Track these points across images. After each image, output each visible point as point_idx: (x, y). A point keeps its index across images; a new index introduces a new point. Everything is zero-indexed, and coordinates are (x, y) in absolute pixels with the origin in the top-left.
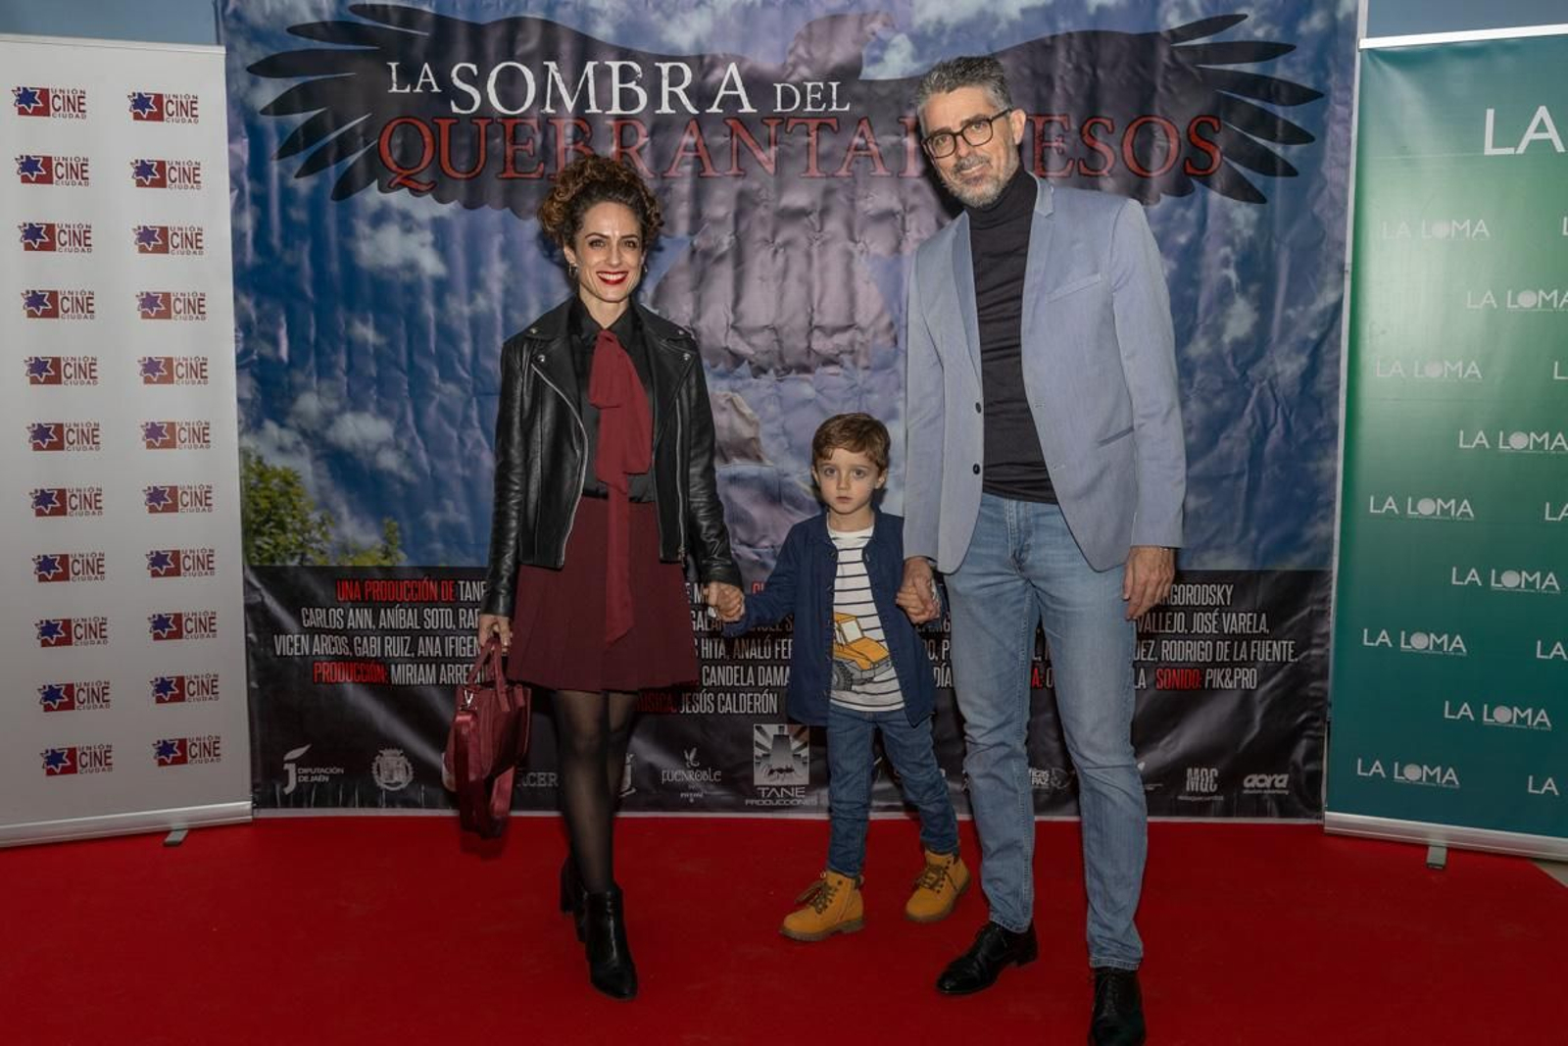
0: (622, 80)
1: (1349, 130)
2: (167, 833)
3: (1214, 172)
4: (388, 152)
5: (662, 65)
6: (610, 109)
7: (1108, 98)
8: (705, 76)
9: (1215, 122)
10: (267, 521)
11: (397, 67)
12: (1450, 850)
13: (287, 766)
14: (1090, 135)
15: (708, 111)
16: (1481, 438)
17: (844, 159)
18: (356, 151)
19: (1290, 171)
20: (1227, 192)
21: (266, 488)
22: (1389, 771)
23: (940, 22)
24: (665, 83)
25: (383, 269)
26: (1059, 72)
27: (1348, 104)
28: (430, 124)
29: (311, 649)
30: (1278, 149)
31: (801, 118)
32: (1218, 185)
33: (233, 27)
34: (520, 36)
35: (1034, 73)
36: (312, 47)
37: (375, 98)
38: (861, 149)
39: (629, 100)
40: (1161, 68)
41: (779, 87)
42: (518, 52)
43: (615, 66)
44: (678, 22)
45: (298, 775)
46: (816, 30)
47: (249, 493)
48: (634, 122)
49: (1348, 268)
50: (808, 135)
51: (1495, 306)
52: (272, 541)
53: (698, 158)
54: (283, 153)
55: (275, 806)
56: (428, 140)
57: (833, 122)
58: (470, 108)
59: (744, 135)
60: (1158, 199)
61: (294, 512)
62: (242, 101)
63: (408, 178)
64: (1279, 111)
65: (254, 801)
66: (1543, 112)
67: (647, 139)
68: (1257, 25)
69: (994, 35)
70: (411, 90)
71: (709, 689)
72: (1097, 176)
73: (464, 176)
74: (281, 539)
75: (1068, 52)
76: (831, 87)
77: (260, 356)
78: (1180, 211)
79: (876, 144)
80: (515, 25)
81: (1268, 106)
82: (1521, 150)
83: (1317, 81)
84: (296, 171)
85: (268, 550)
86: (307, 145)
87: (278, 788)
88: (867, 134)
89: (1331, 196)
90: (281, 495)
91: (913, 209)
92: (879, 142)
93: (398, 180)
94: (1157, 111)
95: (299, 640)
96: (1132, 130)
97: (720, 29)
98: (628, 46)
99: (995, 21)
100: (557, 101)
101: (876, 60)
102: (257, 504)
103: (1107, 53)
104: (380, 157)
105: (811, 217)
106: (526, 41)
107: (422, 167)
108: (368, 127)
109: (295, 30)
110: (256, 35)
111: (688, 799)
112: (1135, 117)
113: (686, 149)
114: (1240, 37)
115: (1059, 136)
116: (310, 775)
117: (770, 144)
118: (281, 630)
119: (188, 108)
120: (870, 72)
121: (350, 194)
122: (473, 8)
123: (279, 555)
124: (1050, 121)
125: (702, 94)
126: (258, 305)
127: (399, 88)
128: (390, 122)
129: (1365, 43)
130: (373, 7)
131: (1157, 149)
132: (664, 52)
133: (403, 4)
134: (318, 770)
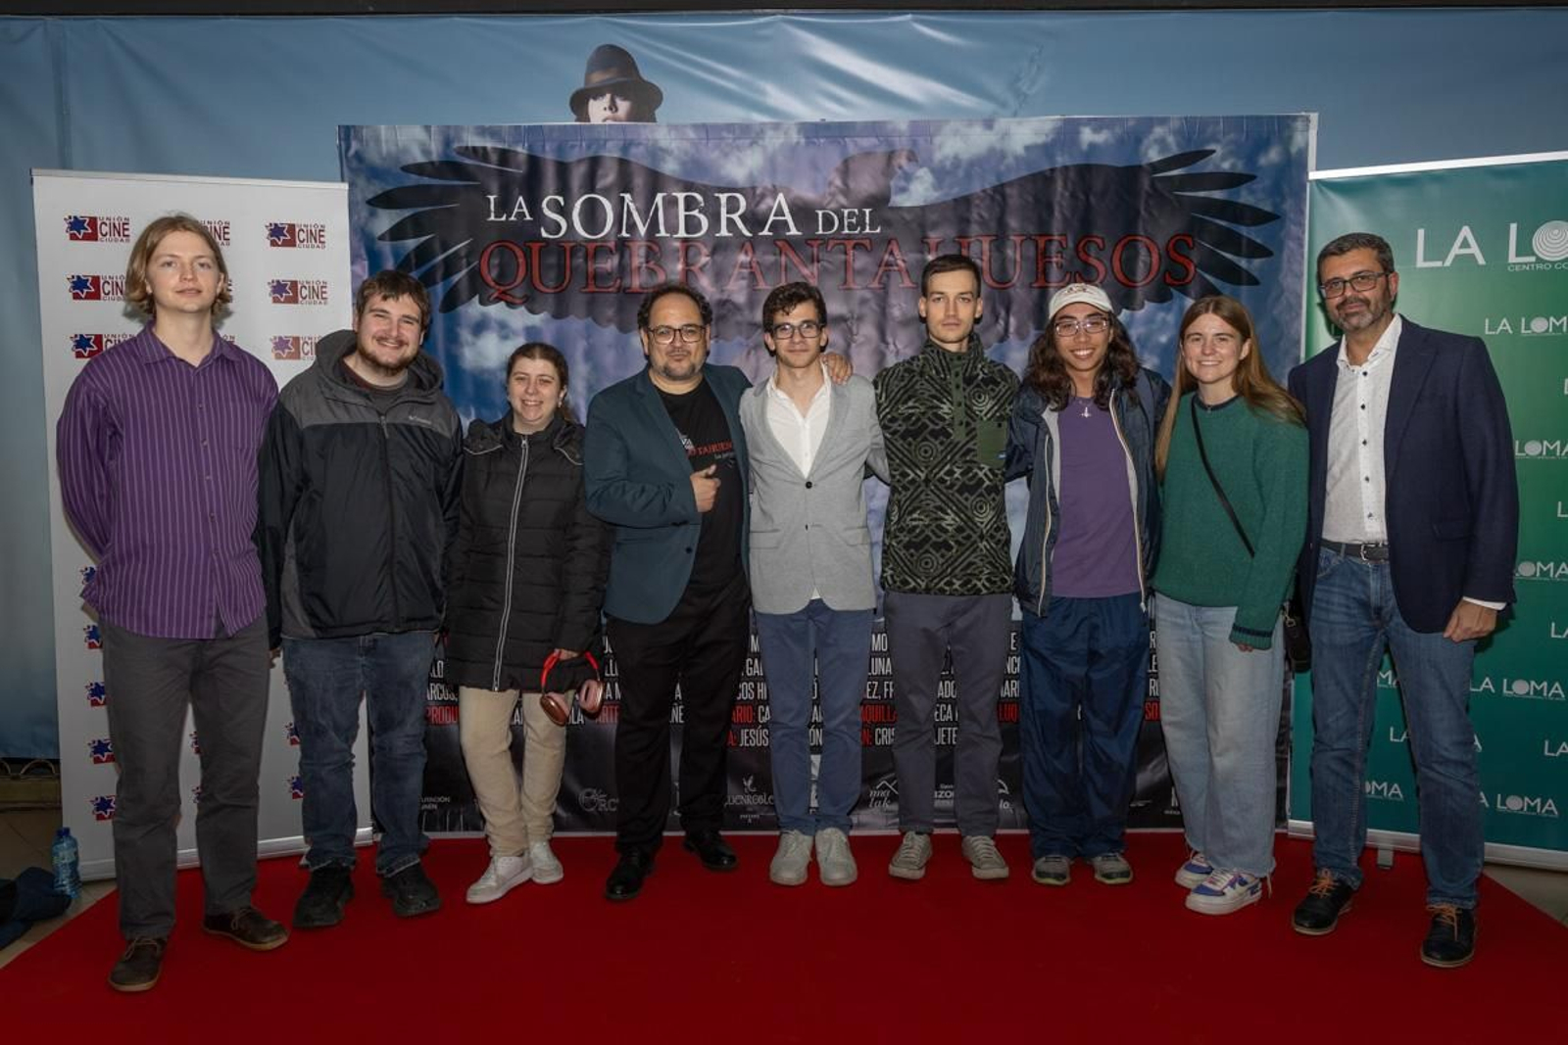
0: (688, 208)
1: (1301, 246)
3: (1187, 283)
4: (487, 271)
5: (721, 196)
6: (677, 233)
7: (1099, 220)
8: (758, 204)
11: (495, 199)
12: (1396, 853)
14: (1084, 251)
15: (761, 234)
17: (877, 274)
18: (460, 271)
19: (1253, 281)
23: (956, 159)
24: (723, 210)
25: (483, 371)
26: (1058, 198)
27: (1301, 225)
28: (523, 247)
30: (1243, 263)
31: (839, 239)
32: (1193, 293)
33: (355, 165)
34: (600, 172)
35: (1037, 200)
36: (421, 183)
37: (475, 227)
38: (891, 265)
39: (692, 225)
40: (1143, 196)
41: (820, 213)
42: (600, 184)
43: (681, 196)
44: (734, 159)
46: (851, 165)
48: (699, 244)
50: (846, 253)
53: (752, 274)
56: (521, 260)
57: (867, 242)
58: (557, 234)
59: (791, 254)
60: (1142, 306)
62: (363, 229)
63: (504, 292)
64: (1244, 231)
66: (1466, 231)
67: (708, 259)
68: (1224, 158)
69: (1002, 168)
70: (507, 218)
71: (764, 726)
73: (552, 291)
75: (1065, 183)
76: (864, 213)
78: (1161, 315)
79: (904, 261)
80: (596, 162)
81: (1233, 226)
82: (1448, 263)
83: (1276, 205)
86: (418, 266)
88: (896, 252)
89: (1288, 301)
92: (906, 259)
93: (495, 295)
94: (1141, 231)
96: (1119, 247)
97: (771, 164)
98: (691, 180)
99: (1003, 155)
100: (632, 227)
101: (903, 190)
103: (1098, 184)
104: (481, 275)
105: (849, 323)
106: (606, 176)
107: (516, 284)
108: (471, 252)
109: (407, 169)
110: (374, 173)
111: (746, 820)
112: (1122, 236)
113: (742, 266)
114: (1210, 169)
115: (1058, 252)
117: (813, 261)
119: (317, 236)
120: (899, 200)
121: (455, 307)
122: (559, 149)
124: (1051, 241)
125: (754, 220)
127: (496, 217)
128: (489, 246)
129: (1314, 175)
130: (474, 149)
131: (1141, 265)
132: (722, 185)
133: (500, 146)
134: (427, 799)
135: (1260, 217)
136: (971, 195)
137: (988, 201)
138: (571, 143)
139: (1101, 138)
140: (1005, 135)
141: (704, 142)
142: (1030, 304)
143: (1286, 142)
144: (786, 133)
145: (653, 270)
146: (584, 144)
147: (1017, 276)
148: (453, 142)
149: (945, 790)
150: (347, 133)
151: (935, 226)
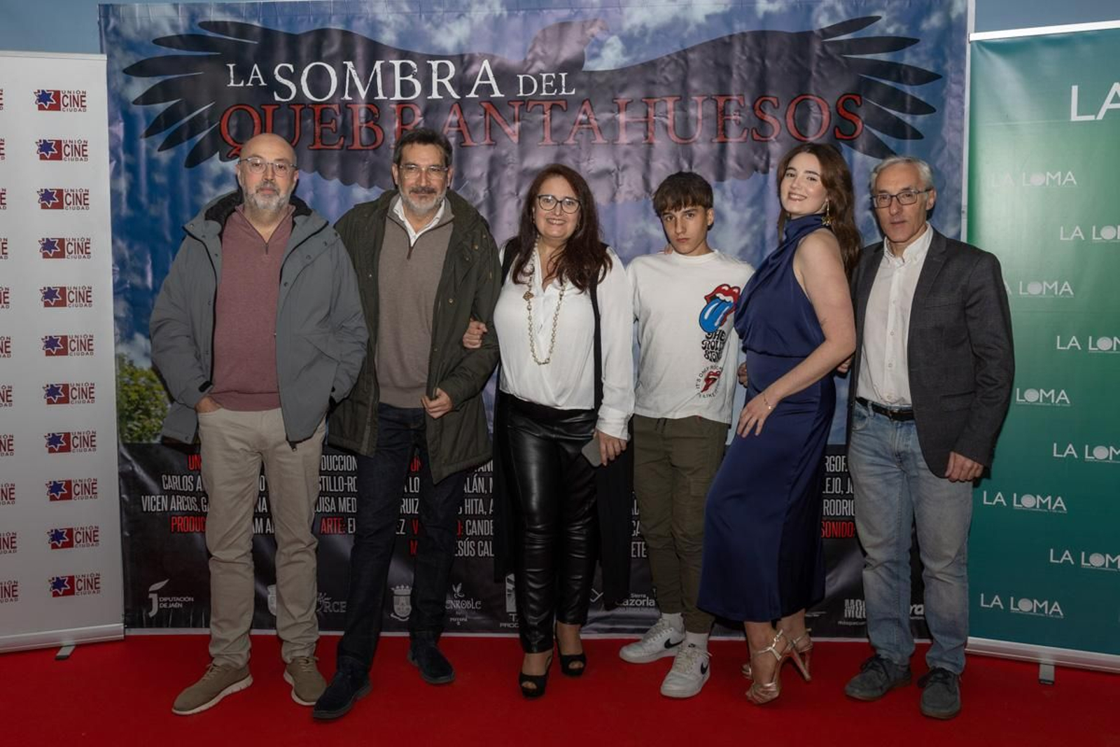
0: (403, 74)
1: (962, 103)
2: (59, 648)
3: (858, 136)
4: (227, 131)
5: (432, 62)
6: (394, 96)
7: (774, 81)
8: (466, 69)
9: (858, 99)
10: (135, 410)
11: (234, 67)
12: (1059, 668)
13: (151, 596)
14: (760, 109)
15: (467, 96)
16: (1074, 342)
17: (572, 131)
18: (204, 130)
19: (917, 135)
20: (869, 152)
21: (134, 385)
22: (1006, 604)
23: (643, 26)
24: (435, 76)
26: (736, 62)
27: (961, 83)
28: (259, 110)
29: (169, 507)
30: (907, 119)
31: (538, 101)
32: (861, 147)
33: (113, 39)
34: (326, 43)
35: (717, 64)
36: (171, 54)
37: (217, 92)
38: (584, 124)
39: (407, 88)
40: (815, 57)
41: (521, 77)
42: (324, 55)
43: (397, 64)
44: (444, 30)
45: (159, 602)
46: (548, 34)
47: (122, 388)
48: (412, 106)
49: (965, 209)
50: (544, 113)
51: (1083, 238)
52: (139, 425)
53: (460, 133)
54: (149, 133)
55: (141, 626)
56: (256, 121)
57: (563, 103)
58: (288, 98)
59: (495, 114)
61: (157, 402)
62: (119, 94)
64: (908, 89)
65: (125, 623)
66: (1117, 88)
67: (421, 118)
68: (889, 24)
69: (685, 35)
70: (245, 84)
71: (471, 538)
72: (766, 141)
74: (147, 423)
75: (743, 48)
76: (561, 76)
77: (131, 285)
79: (596, 119)
80: (322, 34)
81: (899, 86)
82: (1101, 116)
83: (938, 66)
84: (159, 146)
85: (137, 432)
86: (167, 127)
87: (144, 613)
88: (589, 111)
89: (950, 154)
90: (147, 389)
91: (625, 168)
92: (597, 117)
93: (234, 152)
94: (812, 91)
95: (160, 500)
96: (793, 106)
97: (476, 34)
98: (406, 49)
99: (686, 24)
100: (354, 91)
101: (595, 56)
102: (129, 397)
103: (773, 48)
104: (221, 133)
106: (331, 45)
108: (212, 113)
109: (158, 42)
110: (130, 46)
111: (456, 622)
112: (795, 95)
113: (451, 125)
114: (877, 33)
115: (736, 111)
116: (168, 602)
117: (514, 121)
118: (146, 492)
119: (79, 101)
120: (590, 65)
121: (199, 163)
122: (290, 22)
123: (145, 434)
124: (729, 100)
125: (462, 84)
126: (130, 247)
127: (235, 83)
128: (228, 109)
129: (974, 36)
130: (216, 23)
131: (812, 120)
132: (434, 53)
133: (239, 21)
134: (174, 599)
135: (925, 77)
136: (658, 59)
137: (672, 66)
138: (299, 18)
139: (774, 8)
140: (688, 6)
141: (418, 15)
142: (712, 158)
143: (948, 8)
144: (490, 7)
145: (373, 130)
146: (312, 18)
147: (698, 132)
148: (197, 17)
149: (636, 599)
150: (107, 11)
151: (623, 88)
